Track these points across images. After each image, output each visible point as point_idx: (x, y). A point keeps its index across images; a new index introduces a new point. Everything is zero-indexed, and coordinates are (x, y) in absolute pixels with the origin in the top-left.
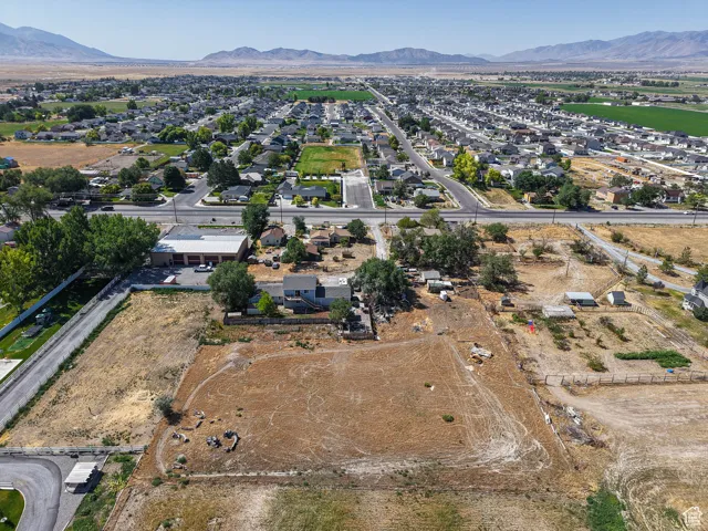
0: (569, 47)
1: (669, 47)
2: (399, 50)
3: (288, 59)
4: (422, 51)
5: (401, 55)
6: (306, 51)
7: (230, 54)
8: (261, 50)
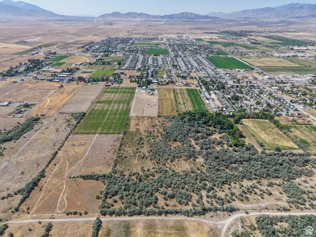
0: (257, 10)
1: (298, 12)
2: (182, 13)
3: (135, 17)
4: (192, 13)
5: (183, 16)
6: (142, 14)
7: (110, 15)
8: (123, 13)
